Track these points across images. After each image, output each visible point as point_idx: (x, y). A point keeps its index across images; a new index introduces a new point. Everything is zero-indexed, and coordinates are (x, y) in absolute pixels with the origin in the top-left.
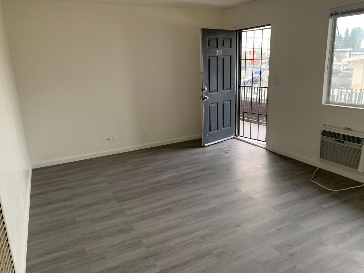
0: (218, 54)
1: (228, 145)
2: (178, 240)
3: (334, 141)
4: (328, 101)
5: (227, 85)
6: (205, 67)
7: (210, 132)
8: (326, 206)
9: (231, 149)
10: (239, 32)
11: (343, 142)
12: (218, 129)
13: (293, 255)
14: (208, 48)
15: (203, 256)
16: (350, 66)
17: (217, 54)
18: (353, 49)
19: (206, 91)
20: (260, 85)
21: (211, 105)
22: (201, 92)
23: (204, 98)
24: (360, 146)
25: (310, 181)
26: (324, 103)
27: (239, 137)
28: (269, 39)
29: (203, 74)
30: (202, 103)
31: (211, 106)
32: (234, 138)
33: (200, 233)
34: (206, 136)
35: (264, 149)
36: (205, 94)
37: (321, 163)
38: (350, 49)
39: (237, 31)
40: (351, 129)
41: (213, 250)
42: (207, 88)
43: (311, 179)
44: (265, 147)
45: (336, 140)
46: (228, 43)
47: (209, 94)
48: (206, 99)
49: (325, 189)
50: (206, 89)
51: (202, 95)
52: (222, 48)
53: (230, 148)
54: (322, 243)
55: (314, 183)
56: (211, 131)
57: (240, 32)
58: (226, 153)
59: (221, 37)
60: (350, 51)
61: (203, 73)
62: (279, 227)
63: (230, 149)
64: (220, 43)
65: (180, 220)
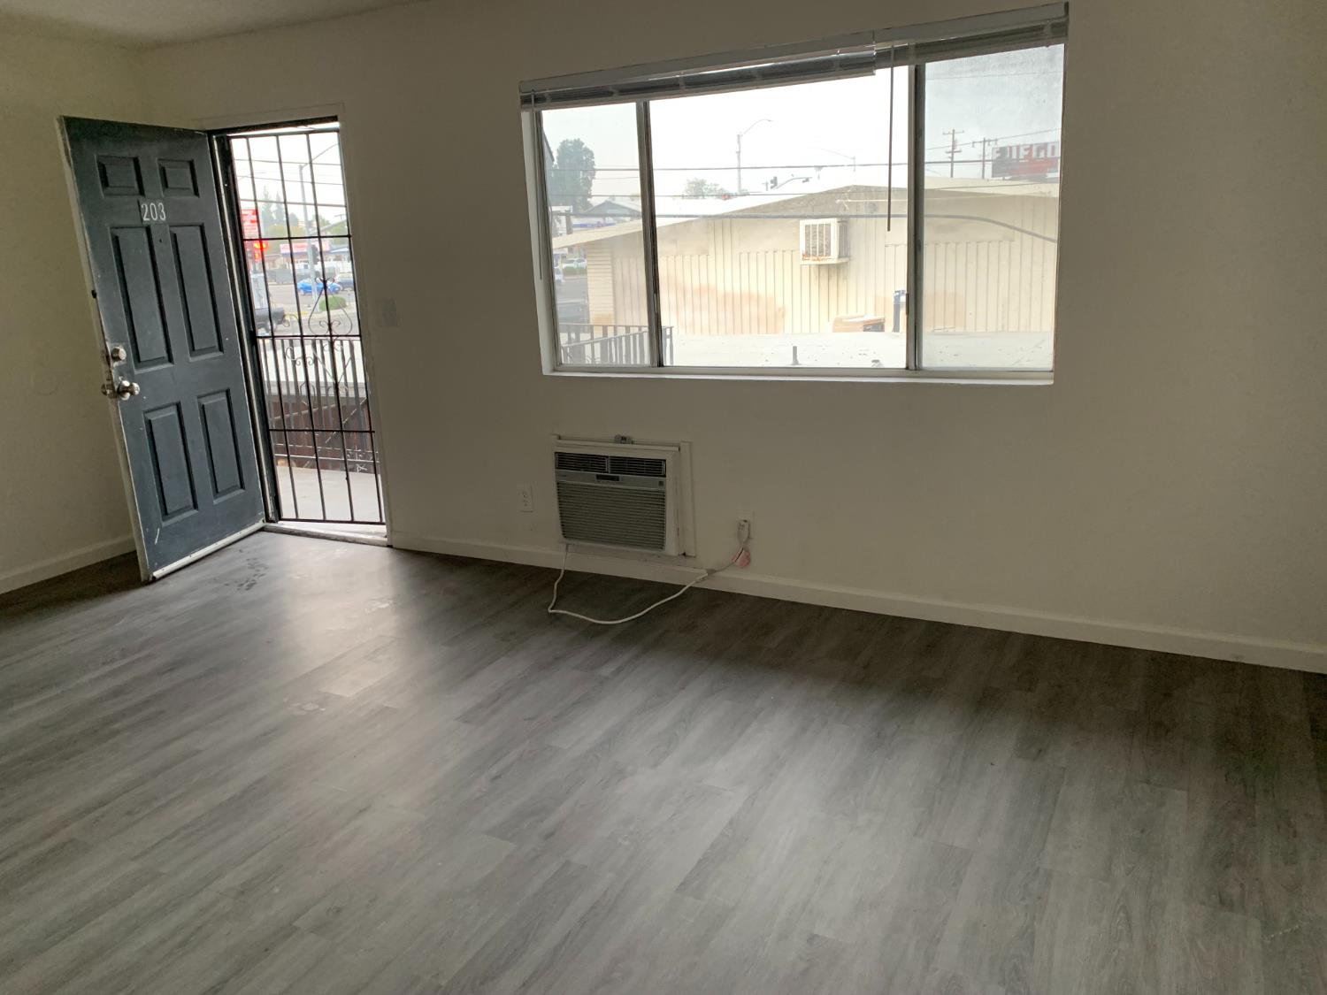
0: (148, 219)
1: (248, 560)
2: (151, 935)
3: (593, 481)
4: (557, 365)
5: (205, 336)
6: (103, 269)
7: (164, 520)
8: (606, 671)
9: (262, 569)
10: (217, 139)
11: (617, 479)
12: (195, 506)
13: (552, 834)
14: (103, 195)
15: (266, 950)
16: (572, 262)
17: (145, 219)
18: (574, 209)
19: (122, 363)
20: (330, 329)
21: (153, 417)
22: (104, 366)
23: (121, 391)
24: (661, 483)
25: (550, 611)
26: (546, 370)
27: (280, 522)
28: (301, 168)
29: (98, 297)
30: (115, 410)
31: (152, 419)
32: (262, 530)
33: (230, 880)
34: (150, 539)
35: (384, 546)
36: (121, 375)
37: (569, 555)
38: (567, 208)
39: (210, 133)
40: (630, 438)
41: (297, 917)
42: (125, 349)
43: (550, 607)
44: (386, 539)
45: (599, 477)
46: (180, 176)
47: (136, 372)
48: (128, 395)
49: (594, 624)
50: (123, 354)
51: (110, 379)
52: (163, 195)
53: (258, 568)
54: (620, 774)
55: (563, 614)
56: (169, 518)
57: (222, 137)
58: (250, 587)
59: (150, 154)
60: (567, 215)
61: (97, 291)
62: (494, 771)
63: (258, 571)
64: (152, 180)
65: (134, 866)
